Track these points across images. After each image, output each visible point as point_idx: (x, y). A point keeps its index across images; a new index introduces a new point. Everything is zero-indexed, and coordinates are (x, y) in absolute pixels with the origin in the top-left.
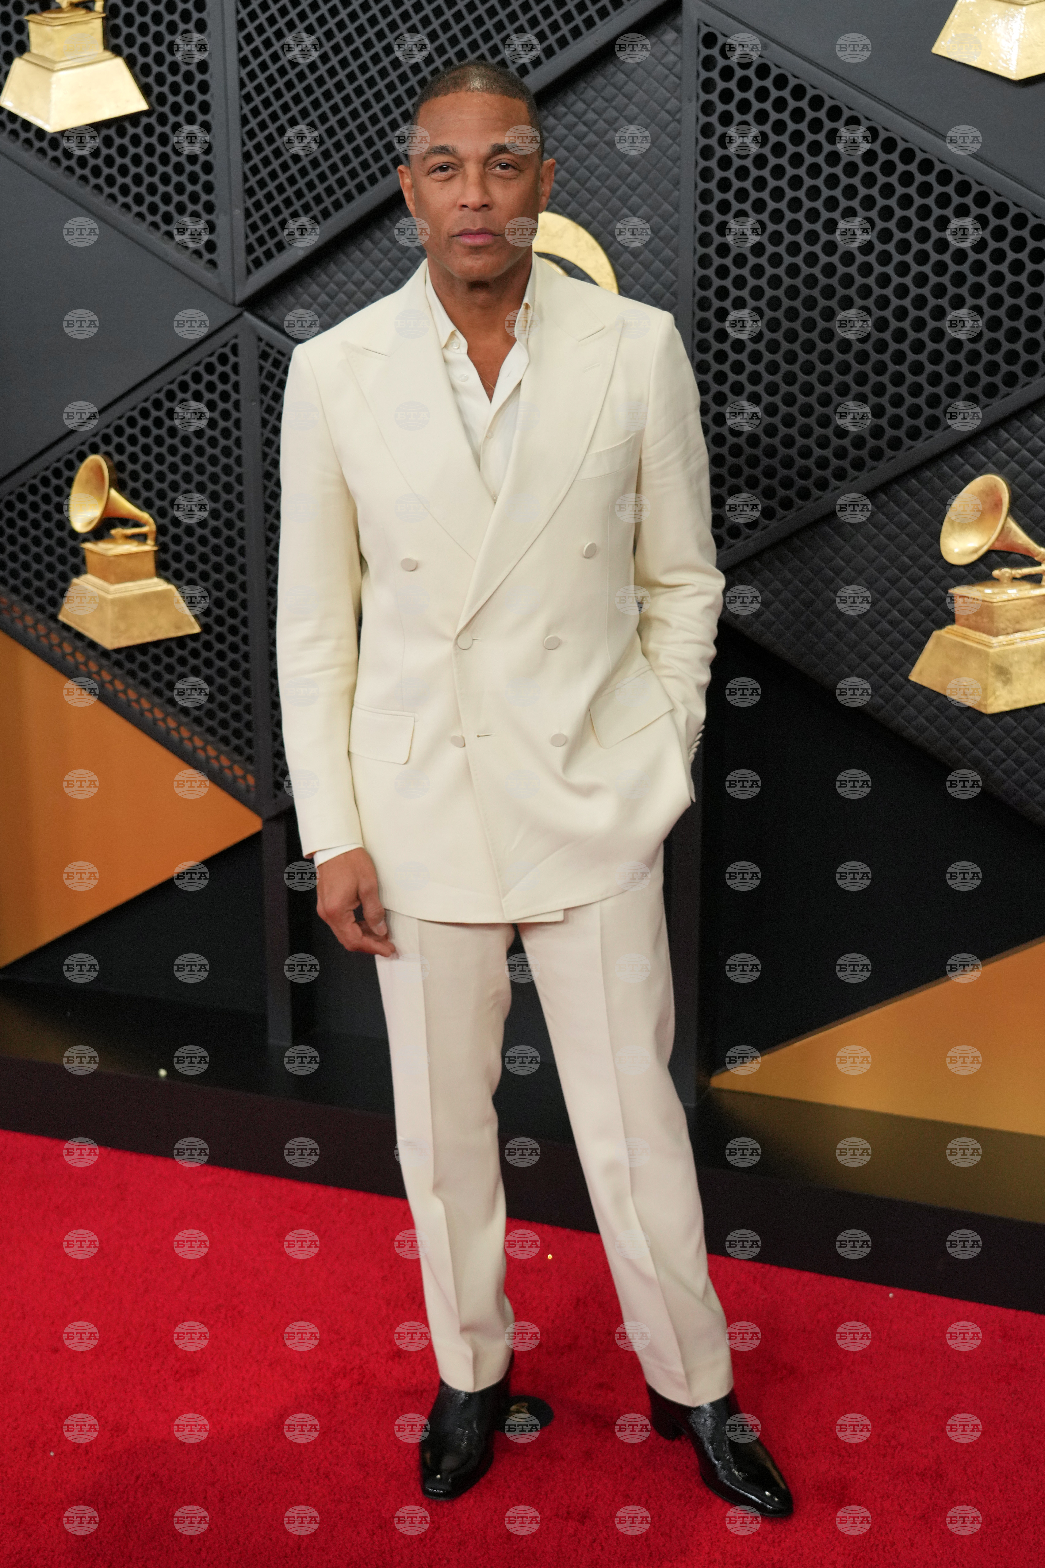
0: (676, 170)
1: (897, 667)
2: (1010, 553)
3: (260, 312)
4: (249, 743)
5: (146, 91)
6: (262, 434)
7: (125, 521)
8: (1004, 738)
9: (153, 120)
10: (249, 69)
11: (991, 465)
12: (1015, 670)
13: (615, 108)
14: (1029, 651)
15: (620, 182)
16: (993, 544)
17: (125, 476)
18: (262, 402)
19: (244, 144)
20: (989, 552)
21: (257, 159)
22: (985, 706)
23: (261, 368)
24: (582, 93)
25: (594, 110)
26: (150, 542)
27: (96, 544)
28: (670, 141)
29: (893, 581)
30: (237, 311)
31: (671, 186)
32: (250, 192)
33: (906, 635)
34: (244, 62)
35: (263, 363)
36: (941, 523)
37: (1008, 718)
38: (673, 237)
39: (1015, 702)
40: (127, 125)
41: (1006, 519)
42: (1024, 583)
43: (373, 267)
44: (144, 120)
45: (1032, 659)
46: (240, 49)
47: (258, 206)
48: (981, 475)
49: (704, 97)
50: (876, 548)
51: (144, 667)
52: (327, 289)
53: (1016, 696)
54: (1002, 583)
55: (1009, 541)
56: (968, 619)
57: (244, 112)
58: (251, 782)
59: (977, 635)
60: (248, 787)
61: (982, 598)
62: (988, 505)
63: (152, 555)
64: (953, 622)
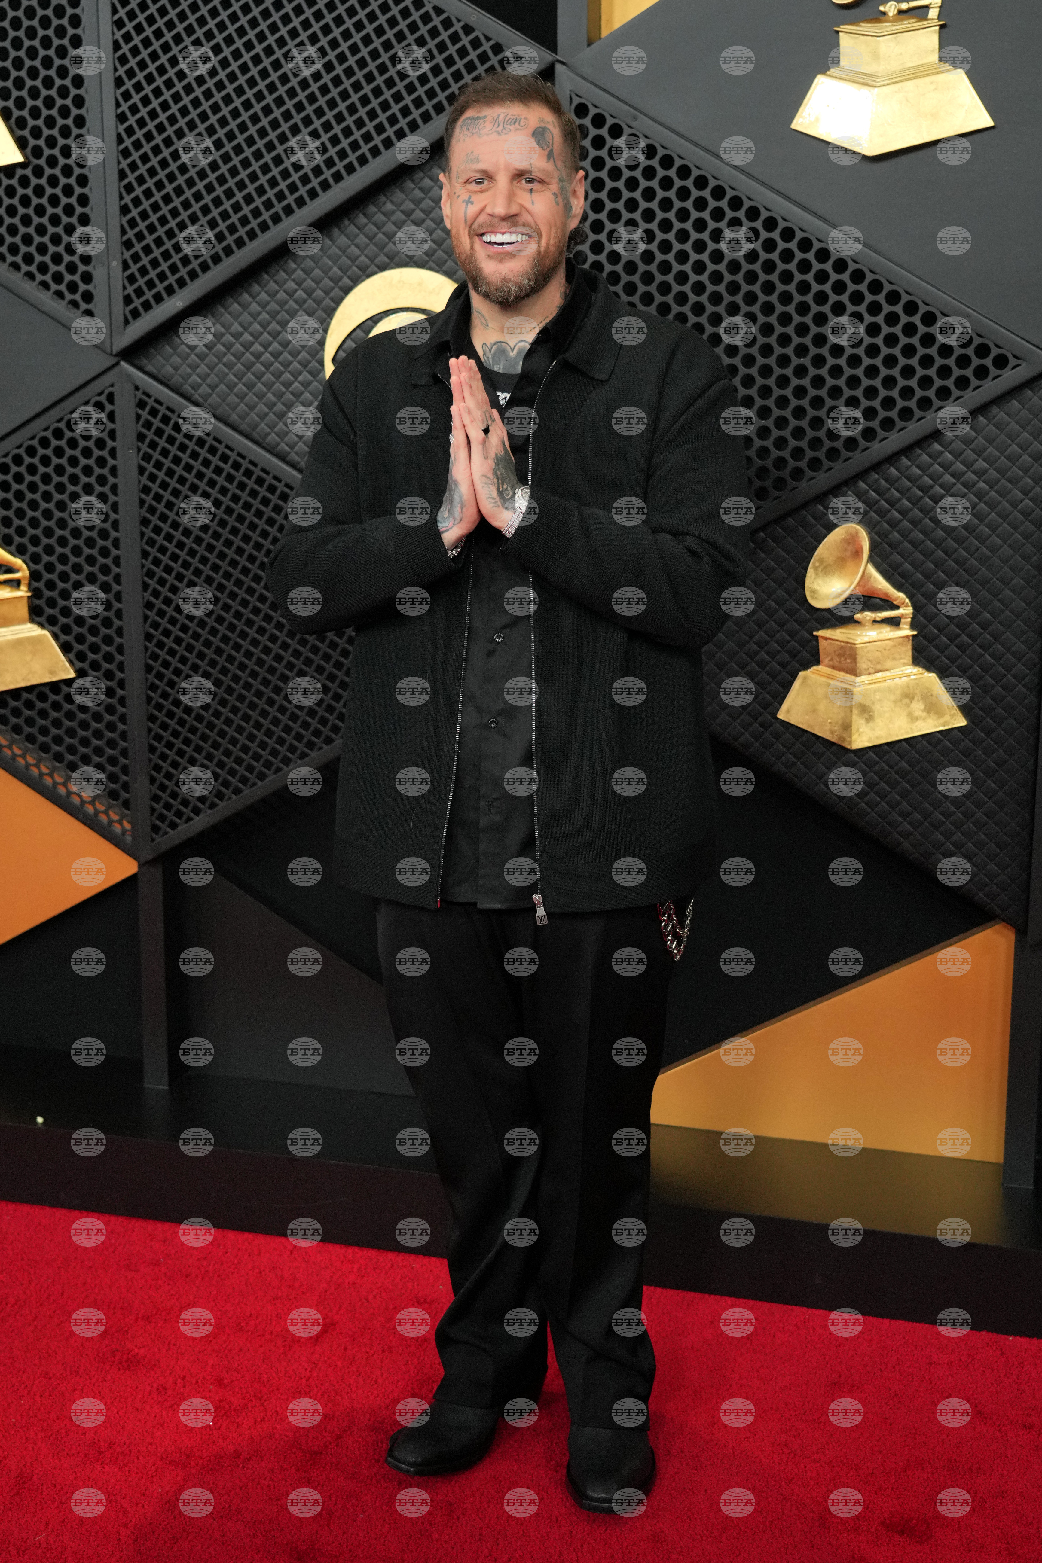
1: (765, 706)
2: (870, 597)
3: (136, 362)
4: (126, 787)
5: (21, 143)
6: (139, 482)
9: (28, 172)
10: (126, 124)
12: (877, 708)
14: (890, 690)
16: (854, 589)
18: (139, 449)
19: (121, 197)
21: (135, 213)
22: (850, 742)
23: (138, 417)
26: (24, 587)
30: (114, 360)
32: (128, 245)
33: (773, 675)
34: (122, 118)
35: (140, 411)
36: (806, 570)
37: (871, 753)
39: (878, 738)
41: (865, 566)
42: (884, 625)
43: (251, 319)
44: (19, 172)
45: (892, 697)
46: (118, 105)
47: (136, 258)
48: (842, 524)
51: (17, 712)
53: (879, 733)
54: (864, 626)
55: (869, 586)
56: (831, 660)
57: (121, 166)
58: (127, 826)
59: (841, 675)
60: (124, 831)
61: (845, 639)
62: (848, 553)
63: (25, 600)
64: (818, 662)
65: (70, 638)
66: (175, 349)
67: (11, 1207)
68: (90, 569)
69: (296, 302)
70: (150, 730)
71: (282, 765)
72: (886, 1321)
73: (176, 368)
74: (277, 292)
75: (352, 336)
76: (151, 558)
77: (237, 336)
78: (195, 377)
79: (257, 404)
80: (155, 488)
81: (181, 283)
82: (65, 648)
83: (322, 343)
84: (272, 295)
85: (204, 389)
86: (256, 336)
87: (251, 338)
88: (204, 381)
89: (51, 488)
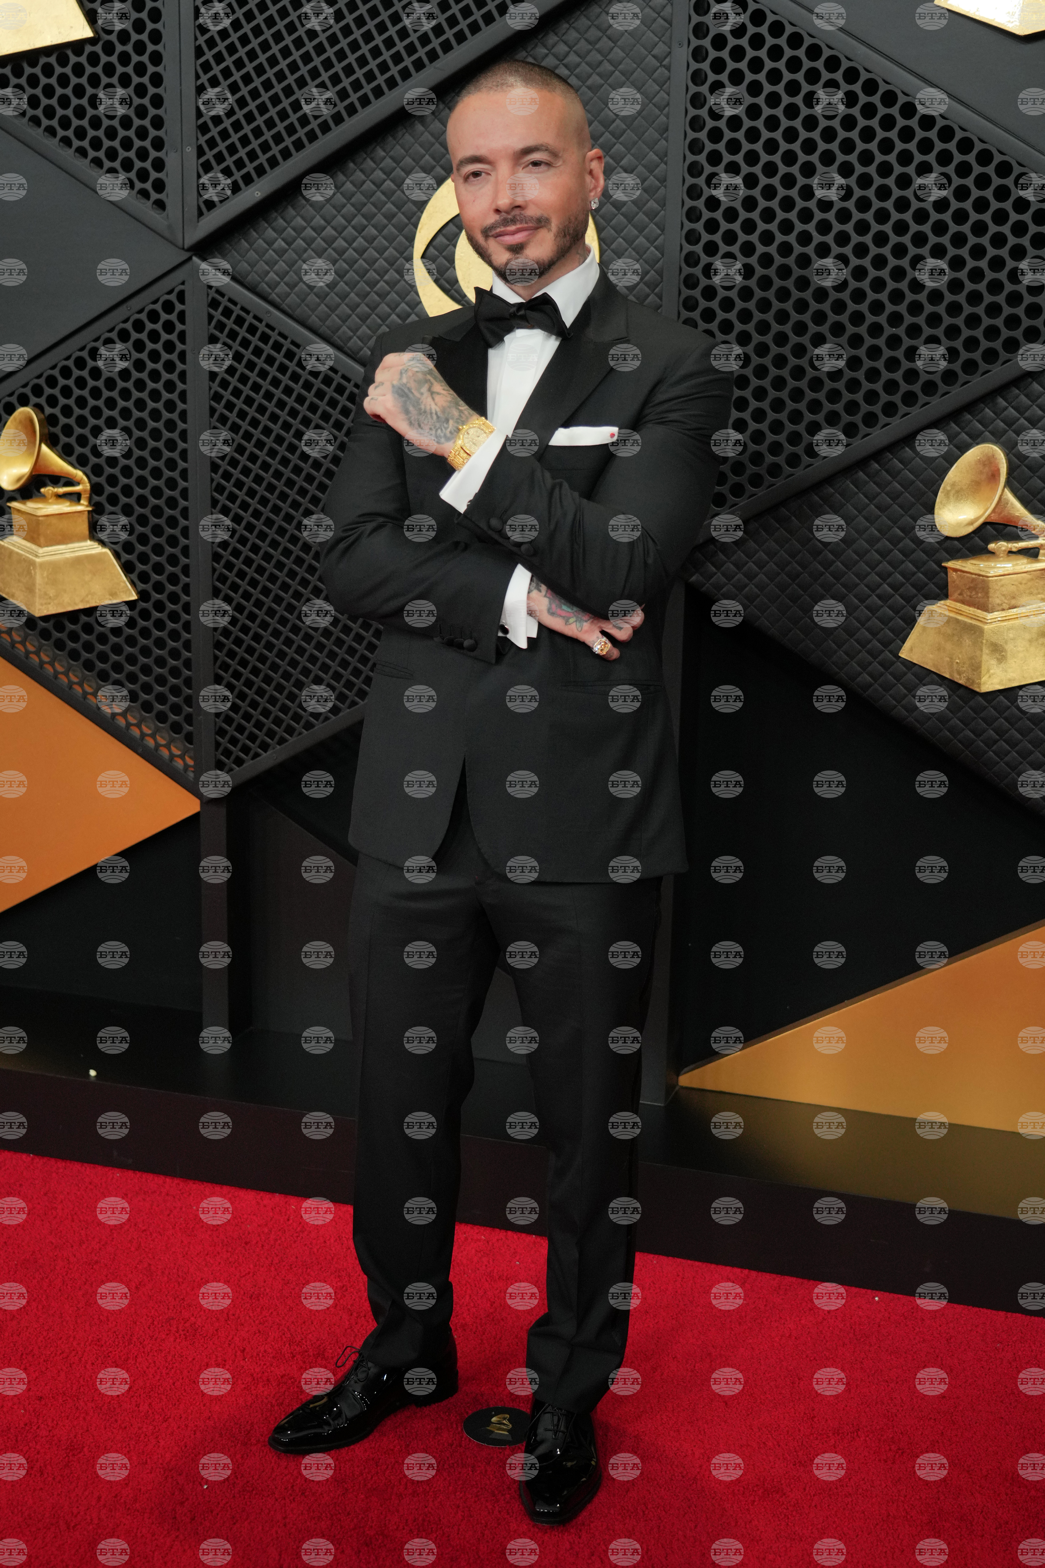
0: (663, 118)
1: (886, 644)
2: (1006, 526)
3: (210, 258)
4: (189, 719)
5: (91, 17)
6: (210, 388)
7: (56, 479)
8: (997, 719)
9: (98, 48)
11: (987, 433)
12: (1009, 647)
13: (599, 51)
14: (1025, 628)
15: (603, 129)
16: (989, 516)
17: (57, 430)
19: (198, 77)
20: (985, 524)
22: (979, 684)
23: (211, 318)
24: (564, 34)
25: (575, 52)
26: (84, 502)
27: (25, 504)
28: (657, 88)
29: (883, 554)
30: (186, 255)
31: (656, 135)
32: (204, 129)
33: (896, 610)
35: (212, 311)
36: (936, 494)
37: (1001, 697)
38: (659, 188)
39: (1010, 680)
40: (69, 53)
41: (1003, 491)
42: (1020, 557)
43: (335, 212)
44: (88, 49)
45: (1027, 636)
47: (212, 143)
48: (978, 444)
49: (695, 42)
50: (866, 519)
51: (74, 636)
52: (284, 235)
53: (1011, 675)
54: (998, 557)
55: (1005, 513)
56: (960, 594)
57: (198, 43)
58: (190, 762)
59: (972, 610)
60: (186, 767)
61: (977, 572)
62: (984, 477)
63: (86, 514)
64: (946, 596)
65: (132, 557)
66: (251, 245)
67: (61, 1164)
68: (156, 482)
69: (383, 193)
70: (216, 658)
71: (357, 699)
72: (1002, 1314)
73: (252, 265)
74: (364, 182)
75: (444, 232)
76: (221, 471)
77: (319, 230)
78: (272, 275)
79: (338, 305)
80: (227, 395)
81: (260, 171)
82: (127, 568)
83: (411, 239)
84: (359, 185)
85: (282, 288)
86: (340, 231)
87: (334, 232)
88: (282, 279)
89: (115, 394)
